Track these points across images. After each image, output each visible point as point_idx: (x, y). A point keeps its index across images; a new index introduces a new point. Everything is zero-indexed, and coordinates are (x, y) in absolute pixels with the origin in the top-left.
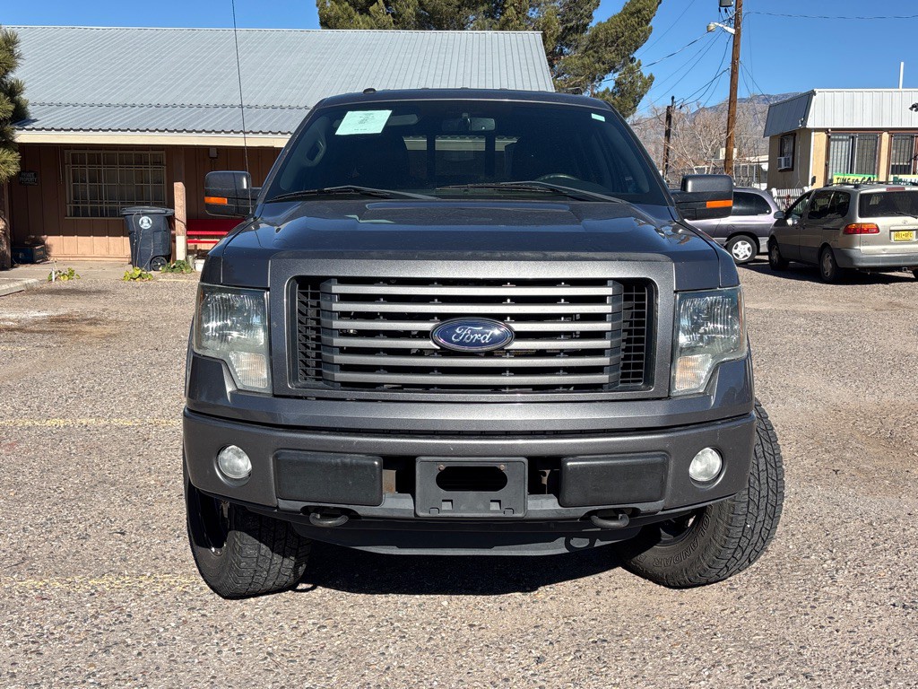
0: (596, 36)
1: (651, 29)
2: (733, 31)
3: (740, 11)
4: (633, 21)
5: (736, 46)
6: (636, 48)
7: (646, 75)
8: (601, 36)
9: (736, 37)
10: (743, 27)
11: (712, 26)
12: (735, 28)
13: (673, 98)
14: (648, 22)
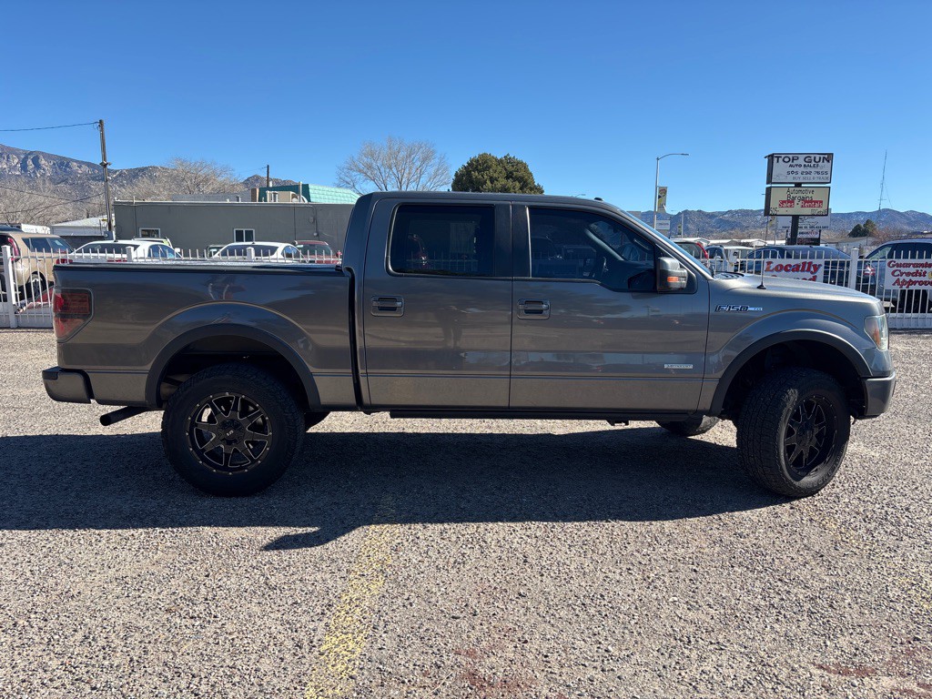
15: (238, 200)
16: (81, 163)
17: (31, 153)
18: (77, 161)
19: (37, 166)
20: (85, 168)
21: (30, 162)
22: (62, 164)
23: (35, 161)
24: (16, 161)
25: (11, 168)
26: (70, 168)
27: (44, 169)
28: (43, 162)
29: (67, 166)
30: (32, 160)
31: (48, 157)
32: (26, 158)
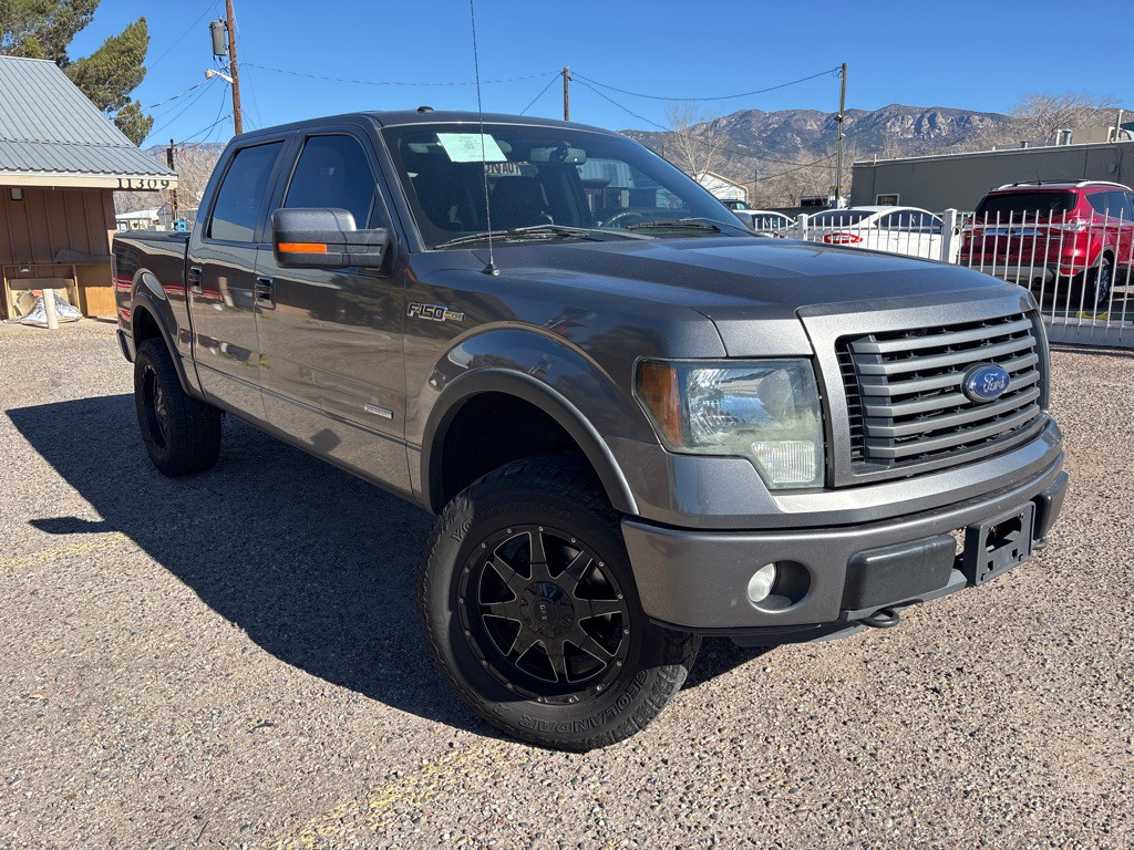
0: (85, 72)
1: (144, 70)
2: (231, 80)
3: (234, 62)
4: (126, 59)
5: (235, 94)
6: (132, 88)
7: (145, 117)
8: (92, 72)
9: (235, 86)
10: (240, 76)
11: (210, 74)
12: (232, 77)
13: (172, 141)
14: (140, 61)
15: (1023, 147)
16: (983, 116)
17: (928, 110)
18: (979, 114)
19: (933, 124)
20: (988, 121)
21: (925, 122)
22: (962, 119)
23: (932, 120)
24: (911, 122)
25: (905, 131)
26: (970, 123)
27: (940, 129)
28: (940, 119)
29: (968, 121)
30: (929, 119)
31: (946, 112)
32: (922, 117)
